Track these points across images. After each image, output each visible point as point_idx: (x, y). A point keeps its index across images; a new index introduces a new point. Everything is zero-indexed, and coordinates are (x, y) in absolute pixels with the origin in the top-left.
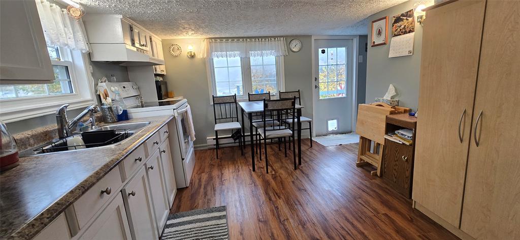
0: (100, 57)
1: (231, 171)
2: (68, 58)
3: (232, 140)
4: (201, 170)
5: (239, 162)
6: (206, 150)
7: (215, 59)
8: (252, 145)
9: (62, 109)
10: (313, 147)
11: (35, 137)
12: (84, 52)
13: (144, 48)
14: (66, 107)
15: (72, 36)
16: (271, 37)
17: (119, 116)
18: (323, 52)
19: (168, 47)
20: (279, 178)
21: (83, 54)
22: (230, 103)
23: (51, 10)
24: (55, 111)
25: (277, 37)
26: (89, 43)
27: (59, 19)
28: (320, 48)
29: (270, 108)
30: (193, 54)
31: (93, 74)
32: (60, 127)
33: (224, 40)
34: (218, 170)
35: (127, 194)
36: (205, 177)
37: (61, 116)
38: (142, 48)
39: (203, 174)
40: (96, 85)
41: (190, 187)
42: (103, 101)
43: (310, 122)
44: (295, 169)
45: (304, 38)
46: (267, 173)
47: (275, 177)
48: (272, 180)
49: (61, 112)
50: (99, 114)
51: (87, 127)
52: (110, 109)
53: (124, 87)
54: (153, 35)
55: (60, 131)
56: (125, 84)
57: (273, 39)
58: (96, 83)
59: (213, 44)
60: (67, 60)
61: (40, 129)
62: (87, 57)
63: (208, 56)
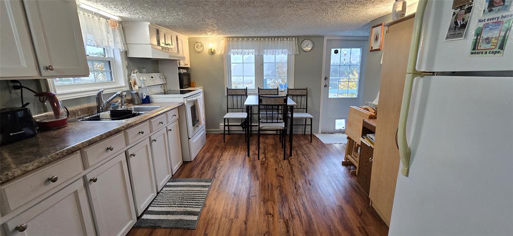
0: (134, 54)
1: (230, 153)
2: (111, 55)
3: (240, 128)
4: (207, 150)
5: (240, 147)
6: (219, 134)
7: (232, 56)
8: (259, 135)
9: (100, 93)
10: (312, 143)
11: (82, 110)
12: (121, 51)
13: (169, 46)
14: (103, 91)
15: (113, 40)
16: (283, 37)
17: (143, 100)
18: (336, 52)
19: (193, 44)
20: (266, 164)
21: (121, 52)
22: (242, 95)
23: (99, 22)
24: (95, 93)
25: (289, 37)
26: (126, 43)
27: (103, 28)
28: (334, 48)
29: (264, 103)
30: (213, 51)
31: (127, 67)
32: (98, 105)
33: (240, 39)
34: (220, 152)
35: (130, 154)
36: (208, 155)
37: (99, 97)
38: (166, 46)
39: (207, 153)
40: (129, 75)
41: (193, 162)
42: (133, 87)
43: (311, 119)
44: (284, 159)
45: (317, 39)
46: (259, 159)
47: (263, 164)
48: (259, 165)
49: (99, 94)
50: (129, 97)
51: (118, 107)
52: (137, 94)
53: (152, 77)
54: (179, 34)
55: (98, 107)
56: (153, 75)
57: (285, 39)
58: (129, 73)
59: (230, 43)
60: (110, 56)
61: (85, 105)
62: (123, 54)
63: (224, 53)
